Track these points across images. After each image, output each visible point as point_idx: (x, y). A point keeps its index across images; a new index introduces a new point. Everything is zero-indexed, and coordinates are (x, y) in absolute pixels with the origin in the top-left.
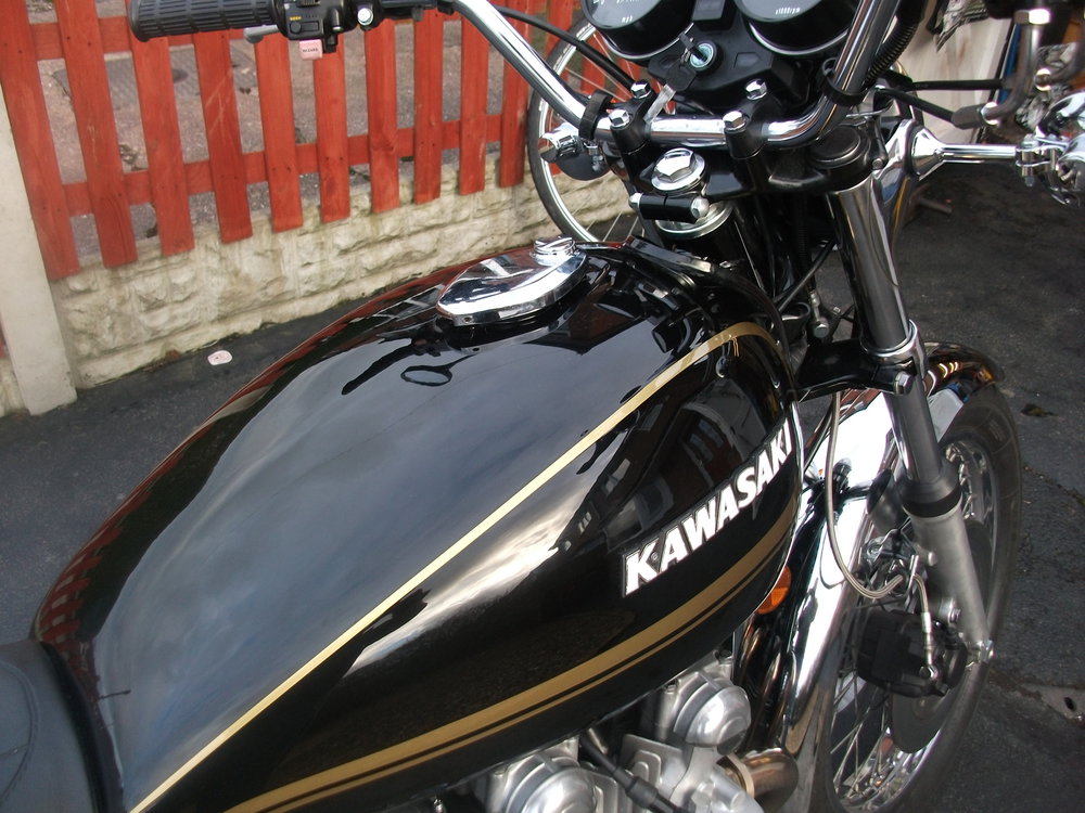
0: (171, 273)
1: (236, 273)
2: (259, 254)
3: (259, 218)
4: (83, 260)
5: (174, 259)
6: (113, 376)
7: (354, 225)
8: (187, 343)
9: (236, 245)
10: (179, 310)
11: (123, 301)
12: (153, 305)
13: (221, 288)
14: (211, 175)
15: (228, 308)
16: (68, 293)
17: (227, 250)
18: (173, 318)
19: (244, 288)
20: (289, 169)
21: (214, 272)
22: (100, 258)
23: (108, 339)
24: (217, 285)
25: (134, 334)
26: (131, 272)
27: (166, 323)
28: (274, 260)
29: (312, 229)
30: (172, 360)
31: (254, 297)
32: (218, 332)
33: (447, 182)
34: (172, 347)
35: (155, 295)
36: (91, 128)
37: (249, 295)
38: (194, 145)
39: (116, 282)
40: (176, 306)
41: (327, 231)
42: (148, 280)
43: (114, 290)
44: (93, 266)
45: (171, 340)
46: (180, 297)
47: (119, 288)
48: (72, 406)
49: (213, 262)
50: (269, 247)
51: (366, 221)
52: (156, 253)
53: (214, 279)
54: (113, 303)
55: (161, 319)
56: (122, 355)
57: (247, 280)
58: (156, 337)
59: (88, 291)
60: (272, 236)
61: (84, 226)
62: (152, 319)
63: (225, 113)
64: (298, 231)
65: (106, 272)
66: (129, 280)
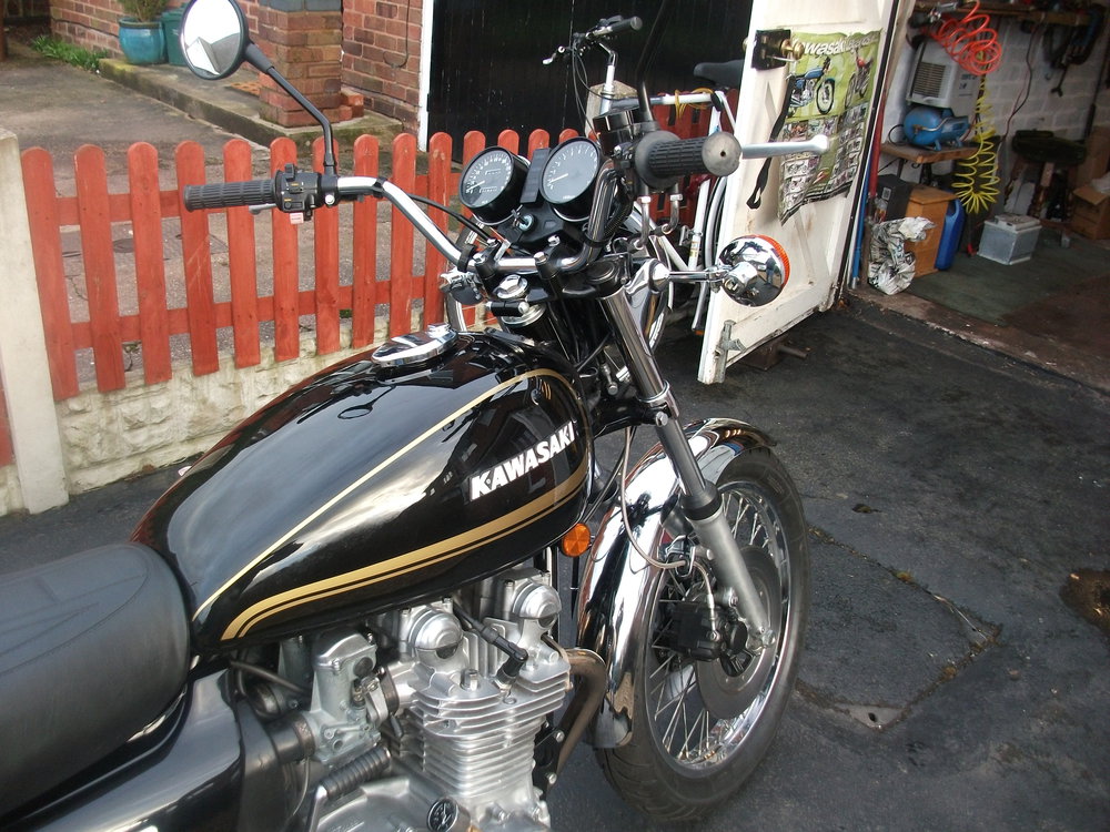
0: (152, 399)
1: (204, 402)
2: (223, 386)
3: (225, 356)
4: (82, 386)
5: (155, 388)
6: (99, 484)
7: (302, 364)
8: (161, 459)
9: (205, 377)
10: (156, 431)
11: (111, 421)
12: (135, 426)
13: (191, 413)
14: (188, 319)
15: (196, 431)
16: (68, 412)
17: (198, 382)
18: (151, 437)
19: (209, 414)
20: (251, 317)
21: (186, 400)
22: (95, 385)
23: (97, 453)
24: (189, 411)
25: (118, 450)
26: (120, 397)
27: (145, 441)
28: (235, 392)
29: (267, 366)
30: (148, 473)
31: (217, 422)
32: (187, 451)
33: (379, 331)
34: (148, 462)
35: (138, 417)
36: (96, 280)
37: (214, 420)
38: (176, 298)
39: (107, 405)
40: (153, 427)
41: (280, 369)
42: (132, 404)
43: (104, 411)
44: (89, 391)
45: (147, 456)
46: (158, 420)
47: (109, 409)
48: (64, 507)
49: (186, 391)
50: (231, 381)
51: (312, 361)
52: (141, 382)
53: (186, 406)
54: (103, 423)
55: (140, 438)
56: (107, 467)
57: (213, 408)
58: (136, 453)
59: (83, 412)
60: (234, 371)
61: (86, 358)
62: (134, 437)
63: (202, 271)
64: (256, 368)
65: (99, 396)
66: (117, 403)
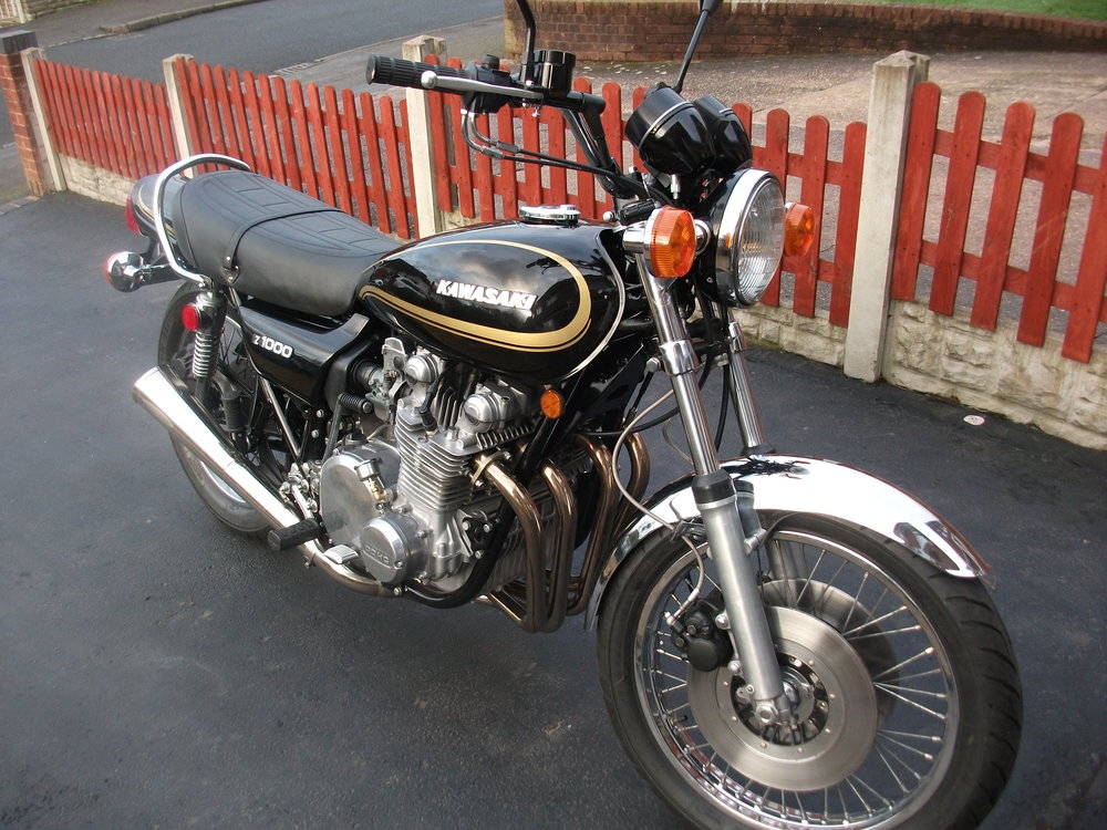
0: (976, 341)
1: (1022, 370)
2: (1045, 366)
3: (1056, 337)
4: (918, 296)
5: (980, 332)
6: (908, 386)
8: (966, 397)
9: (1030, 348)
10: (972, 371)
11: (935, 340)
12: (953, 356)
13: (1006, 373)
15: (1006, 392)
17: (1021, 348)
18: (964, 374)
19: (1022, 384)
20: (1089, 311)
21: (1006, 359)
22: (929, 301)
23: (914, 359)
24: (1003, 370)
25: (935, 368)
26: (947, 323)
27: (957, 374)
28: (1057, 378)
29: (1099, 372)
30: (953, 402)
31: (1028, 396)
32: (992, 405)
34: (957, 395)
35: (957, 349)
36: (951, 211)
37: (1025, 392)
39: (936, 324)
40: (970, 366)
42: (957, 336)
43: (933, 329)
44: (923, 304)
45: (959, 389)
46: (974, 362)
47: (937, 330)
48: (868, 384)
49: (1008, 351)
50: (1054, 365)
52: (968, 319)
53: (1004, 364)
54: (928, 337)
55: (956, 368)
56: (922, 377)
57: (1028, 380)
58: (946, 380)
59: (914, 319)
62: (950, 364)
63: (1049, 242)
64: (1086, 367)
65: (931, 312)
66: (945, 328)
